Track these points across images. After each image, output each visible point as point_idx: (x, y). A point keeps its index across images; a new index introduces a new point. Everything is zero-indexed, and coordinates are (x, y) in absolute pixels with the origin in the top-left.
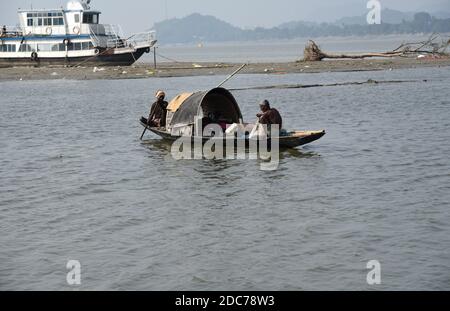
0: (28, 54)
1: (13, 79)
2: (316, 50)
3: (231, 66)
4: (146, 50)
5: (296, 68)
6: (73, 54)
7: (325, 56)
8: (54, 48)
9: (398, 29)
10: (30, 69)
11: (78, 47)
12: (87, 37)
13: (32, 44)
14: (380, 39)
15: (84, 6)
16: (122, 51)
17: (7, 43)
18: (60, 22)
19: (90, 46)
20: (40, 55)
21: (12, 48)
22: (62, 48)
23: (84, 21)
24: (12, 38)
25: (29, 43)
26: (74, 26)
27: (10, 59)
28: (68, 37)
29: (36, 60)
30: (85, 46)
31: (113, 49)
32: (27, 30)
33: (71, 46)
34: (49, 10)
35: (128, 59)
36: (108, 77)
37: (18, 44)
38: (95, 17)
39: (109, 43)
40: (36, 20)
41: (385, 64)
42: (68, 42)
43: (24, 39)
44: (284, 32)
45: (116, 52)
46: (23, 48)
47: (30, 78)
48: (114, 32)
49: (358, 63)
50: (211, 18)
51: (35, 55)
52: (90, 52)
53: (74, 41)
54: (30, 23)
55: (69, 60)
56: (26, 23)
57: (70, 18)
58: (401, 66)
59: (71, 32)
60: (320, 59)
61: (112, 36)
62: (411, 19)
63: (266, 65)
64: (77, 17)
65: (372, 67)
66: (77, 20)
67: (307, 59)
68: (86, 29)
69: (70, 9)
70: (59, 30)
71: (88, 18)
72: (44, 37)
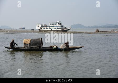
0: (50, 29)
2: (98, 30)
3: (84, 32)
4: (70, 29)
5: (94, 33)
7: (99, 31)
9: (112, 27)
11: (58, 28)
12: (60, 27)
13: (51, 28)
14: (109, 29)
15: (60, 22)
16: (66, 29)
17: (47, 27)
18: (56, 24)
20: (52, 30)
22: (56, 29)
24: (48, 27)
25: (51, 27)
26: (58, 25)
28: (57, 27)
30: (60, 28)
32: (50, 25)
34: (54, 22)
35: (67, 31)
37: (49, 28)
39: (64, 28)
40: (52, 24)
41: (109, 33)
42: (57, 28)
44: (93, 27)
45: (65, 29)
46: (50, 28)
48: (64, 26)
49: (105, 32)
50: (81, 25)
52: (60, 29)
54: (51, 24)
55: (57, 30)
57: (57, 24)
58: (112, 33)
60: (98, 32)
62: (114, 26)
63: (89, 32)
64: (58, 24)
65: (107, 33)
67: (96, 32)
68: (60, 25)
69: (57, 22)
70: (55, 26)
71: (60, 24)
72: (53, 27)
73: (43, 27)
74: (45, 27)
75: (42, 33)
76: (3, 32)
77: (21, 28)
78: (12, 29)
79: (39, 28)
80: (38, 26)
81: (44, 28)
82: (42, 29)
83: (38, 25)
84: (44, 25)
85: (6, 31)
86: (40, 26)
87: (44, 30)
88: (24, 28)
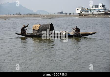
0: (92, 13)
1: (89, 17)
6: (100, 13)
8: (96, 12)
10: (92, 16)
11: (101, 12)
12: (103, 10)
15: (102, 4)
16: (109, 12)
17: (88, 11)
18: (98, 7)
19: (103, 11)
21: (89, 12)
22: (98, 12)
23: (102, 7)
24: (89, 10)
25: (92, 11)
26: (100, 8)
27: (88, 14)
28: (99, 10)
29: (93, 14)
30: (102, 12)
31: (107, 12)
32: (92, 9)
33: (100, 12)
34: (96, 5)
36: (106, 17)
37: (90, 11)
38: (104, 6)
39: (107, 11)
40: (93, 7)
42: (99, 11)
43: (91, 10)
46: (91, 12)
47: (92, 17)
51: (93, 13)
52: (103, 13)
53: (100, 11)
54: (92, 7)
55: (99, 14)
56: (91, 7)
57: (100, 6)
59: (100, 9)
61: (107, 10)
66: (101, 7)
68: (102, 8)
69: (99, 5)
70: (97, 9)
71: (103, 6)
72: (95, 10)
73: (83, 10)
74: (85, 10)
75: (82, 18)
76: (39, 17)
77: (58, 13)
78: (49, 13)
79: (79, 12)
80: (78, 10)
81: (84, 12)
82: (82, 12)
83: (77, 8)
84: (84, 8)
85: (42, 16)
86: (80, 10)
87: (84, 14)
88: (62, 13)
